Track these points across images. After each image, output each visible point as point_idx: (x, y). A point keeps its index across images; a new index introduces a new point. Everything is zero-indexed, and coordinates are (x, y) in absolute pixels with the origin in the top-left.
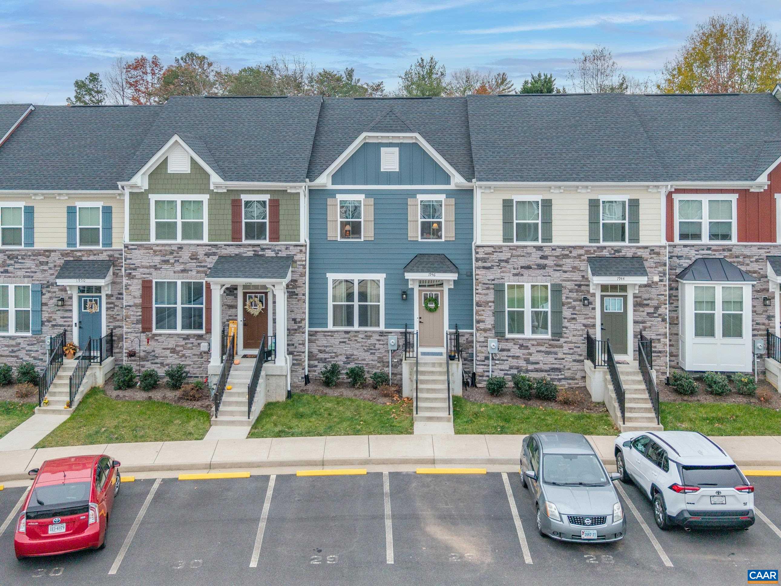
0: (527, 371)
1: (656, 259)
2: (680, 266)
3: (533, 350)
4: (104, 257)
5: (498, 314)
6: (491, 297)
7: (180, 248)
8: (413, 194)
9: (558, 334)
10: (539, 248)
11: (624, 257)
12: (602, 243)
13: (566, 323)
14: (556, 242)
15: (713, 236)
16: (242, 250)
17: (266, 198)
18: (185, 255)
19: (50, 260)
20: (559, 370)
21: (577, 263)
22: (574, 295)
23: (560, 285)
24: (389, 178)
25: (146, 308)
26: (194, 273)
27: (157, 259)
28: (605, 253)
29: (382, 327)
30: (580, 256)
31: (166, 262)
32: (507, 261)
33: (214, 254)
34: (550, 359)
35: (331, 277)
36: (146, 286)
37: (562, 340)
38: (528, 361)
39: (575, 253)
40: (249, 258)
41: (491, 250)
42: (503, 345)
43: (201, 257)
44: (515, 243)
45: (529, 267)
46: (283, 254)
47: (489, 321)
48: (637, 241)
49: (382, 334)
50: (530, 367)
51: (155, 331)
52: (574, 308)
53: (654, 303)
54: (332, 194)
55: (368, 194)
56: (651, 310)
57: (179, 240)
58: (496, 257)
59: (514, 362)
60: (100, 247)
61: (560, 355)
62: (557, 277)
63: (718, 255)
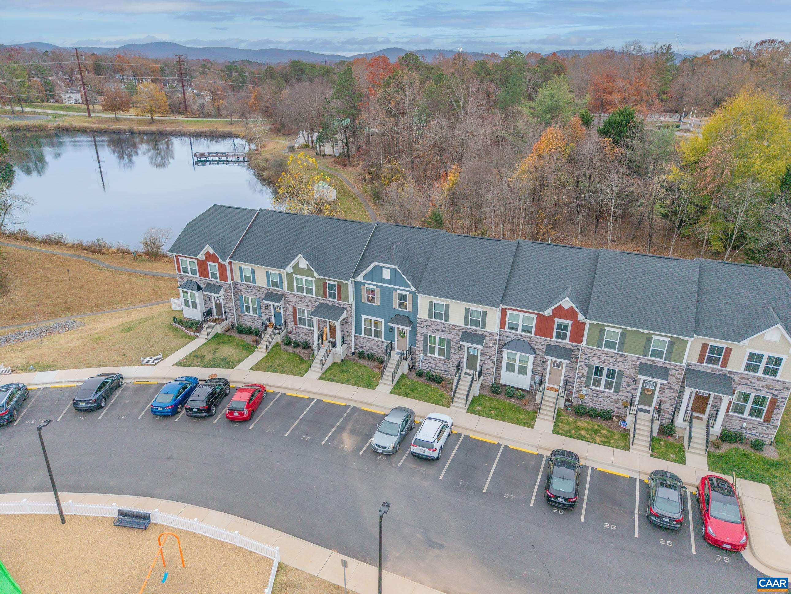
0: (435, 369)
1: (492, 337)
2: (507, 340)
3: (438, 362)
4: (280, 293)
5: (425, 346)
6: (422, 339)
7: (305, 297)
8: (396, 290)
9: (448, 358)
10: (443, 324)
11: (478, 334)
12: (469, 327)
13: (452, 354)
14: (450, 322)
15: (523, 331)
16: (328, 302)
17: (336, 283)
18: (307, 300)
19: (262, 290)
20: (448, 371)
21: (458, 332)
22: (456, 345)
23: (450, 340)
24: (386, 281)
25: (295, 317)
26: (311, 307)
27: (297, 300)
28: (470, 331)
29: (383, 339)
30: (459, 330)
31: (301, 301)
32: (429, 326)
33: (318, 302)
34: (445, 367)
35: (363, 316)
36: (294, 309)
37: (450, 361)
38: (436, 366)
39: (457, 328)
40: (330, 306)
41: (423, 320)
42: (427, 358)
43: (313, 302)
44: (433, 319)
45: (438, 330)
46: (343, 306)
47: (421, 348)
48: (485, 328)
49: (382, 342)
50: (437, 368)
51: (298, 326)
52: (456, 350)
53: (489, 354)
54: (364, 284)
55: (378, 286)
56: (488, 357)
57: (305, 294)
58: (425, 323)
59: (430, 365)
60: (279, 289)
61: (449, 366)
62: (450, 336)
63: (524, 339)
